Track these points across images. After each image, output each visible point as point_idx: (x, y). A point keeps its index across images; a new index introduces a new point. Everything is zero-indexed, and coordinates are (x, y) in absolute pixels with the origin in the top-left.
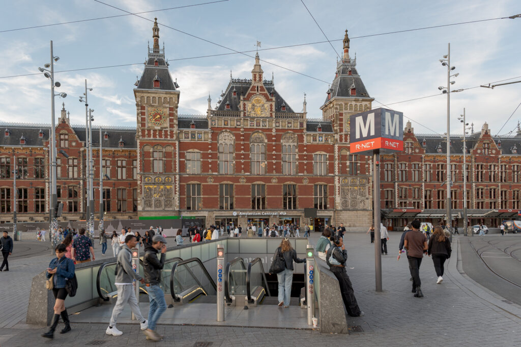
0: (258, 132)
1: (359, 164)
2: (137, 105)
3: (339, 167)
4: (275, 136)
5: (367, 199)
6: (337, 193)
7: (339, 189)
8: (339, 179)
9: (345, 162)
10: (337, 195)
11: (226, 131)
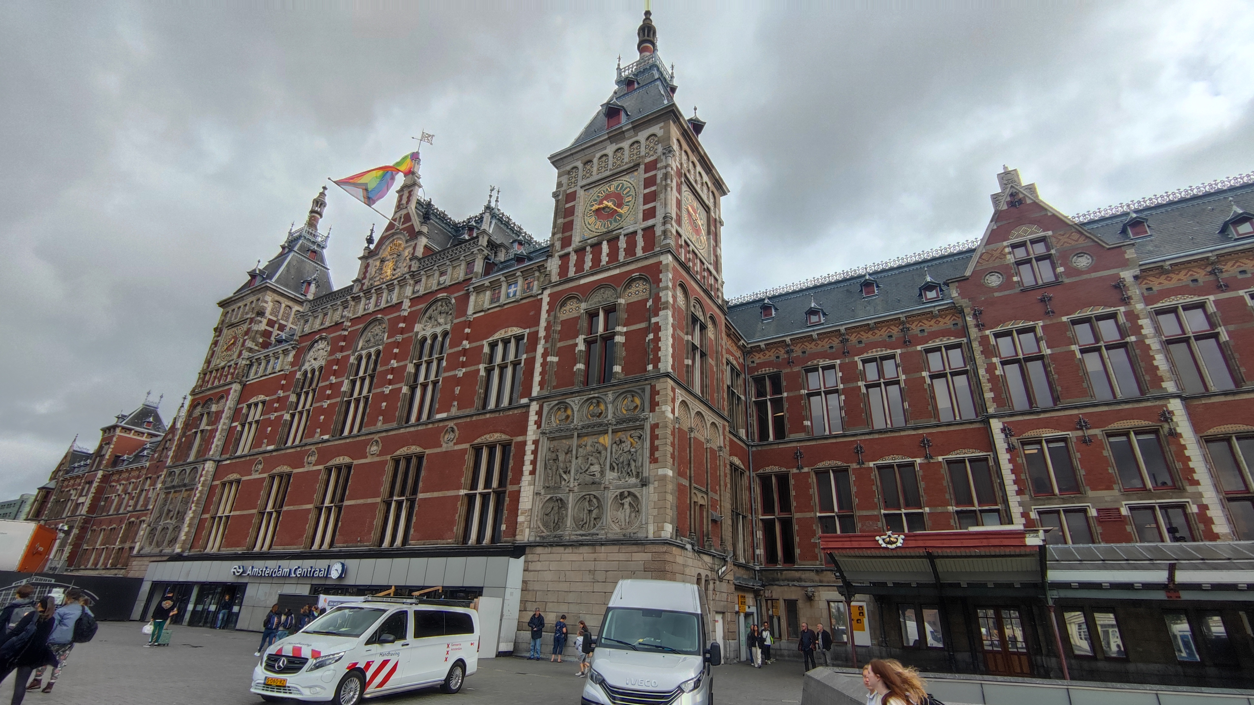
0: (376, 320)
1: (619, 339)
2: (216, 330)
3: (544, 364)
4: (404, 319)
5: (644, 483)
6: (527, 468)
7: (535, 452)
8: (539, 413)
9: (571, 342)
10: (526, 478)
11: (321, 339)
